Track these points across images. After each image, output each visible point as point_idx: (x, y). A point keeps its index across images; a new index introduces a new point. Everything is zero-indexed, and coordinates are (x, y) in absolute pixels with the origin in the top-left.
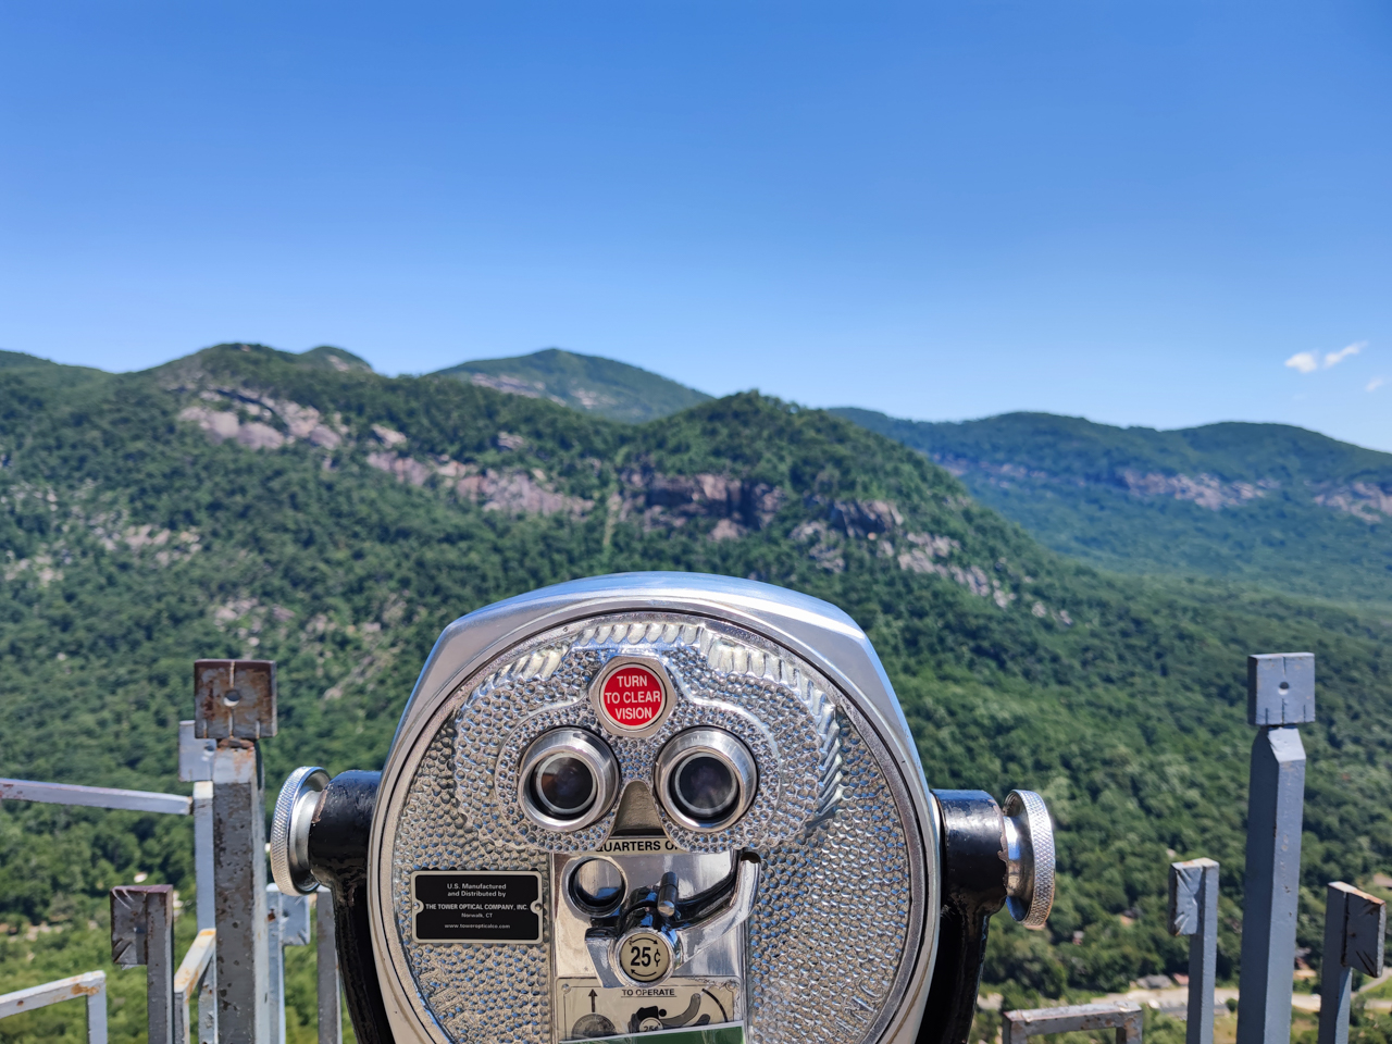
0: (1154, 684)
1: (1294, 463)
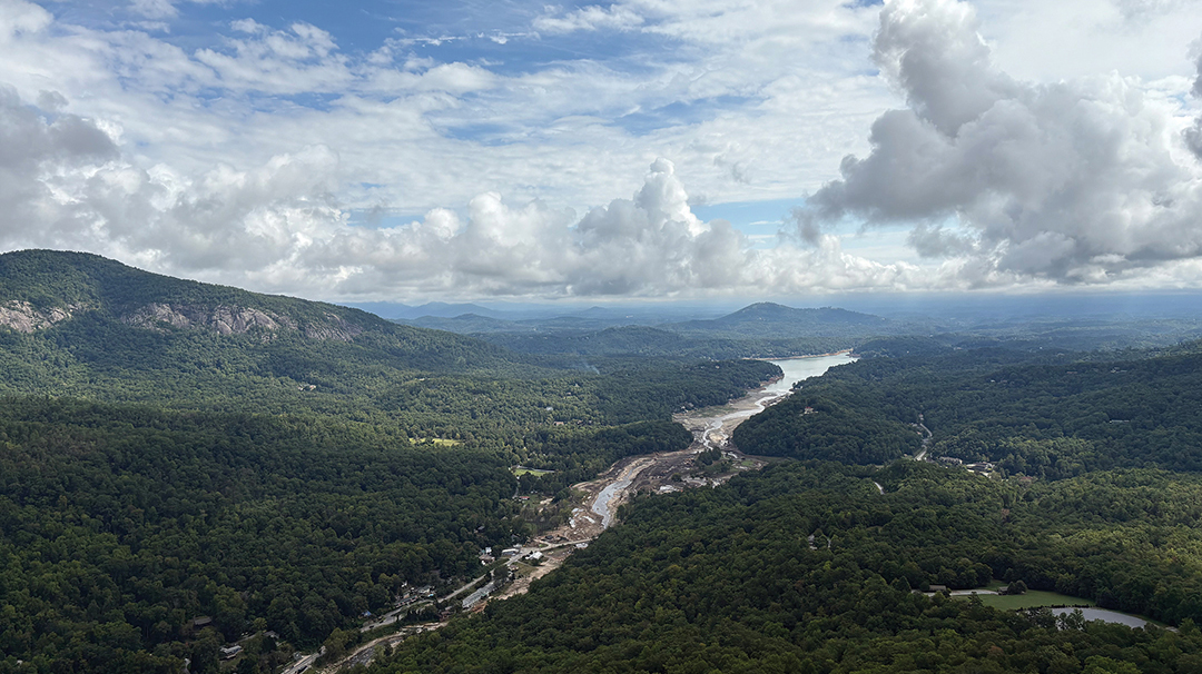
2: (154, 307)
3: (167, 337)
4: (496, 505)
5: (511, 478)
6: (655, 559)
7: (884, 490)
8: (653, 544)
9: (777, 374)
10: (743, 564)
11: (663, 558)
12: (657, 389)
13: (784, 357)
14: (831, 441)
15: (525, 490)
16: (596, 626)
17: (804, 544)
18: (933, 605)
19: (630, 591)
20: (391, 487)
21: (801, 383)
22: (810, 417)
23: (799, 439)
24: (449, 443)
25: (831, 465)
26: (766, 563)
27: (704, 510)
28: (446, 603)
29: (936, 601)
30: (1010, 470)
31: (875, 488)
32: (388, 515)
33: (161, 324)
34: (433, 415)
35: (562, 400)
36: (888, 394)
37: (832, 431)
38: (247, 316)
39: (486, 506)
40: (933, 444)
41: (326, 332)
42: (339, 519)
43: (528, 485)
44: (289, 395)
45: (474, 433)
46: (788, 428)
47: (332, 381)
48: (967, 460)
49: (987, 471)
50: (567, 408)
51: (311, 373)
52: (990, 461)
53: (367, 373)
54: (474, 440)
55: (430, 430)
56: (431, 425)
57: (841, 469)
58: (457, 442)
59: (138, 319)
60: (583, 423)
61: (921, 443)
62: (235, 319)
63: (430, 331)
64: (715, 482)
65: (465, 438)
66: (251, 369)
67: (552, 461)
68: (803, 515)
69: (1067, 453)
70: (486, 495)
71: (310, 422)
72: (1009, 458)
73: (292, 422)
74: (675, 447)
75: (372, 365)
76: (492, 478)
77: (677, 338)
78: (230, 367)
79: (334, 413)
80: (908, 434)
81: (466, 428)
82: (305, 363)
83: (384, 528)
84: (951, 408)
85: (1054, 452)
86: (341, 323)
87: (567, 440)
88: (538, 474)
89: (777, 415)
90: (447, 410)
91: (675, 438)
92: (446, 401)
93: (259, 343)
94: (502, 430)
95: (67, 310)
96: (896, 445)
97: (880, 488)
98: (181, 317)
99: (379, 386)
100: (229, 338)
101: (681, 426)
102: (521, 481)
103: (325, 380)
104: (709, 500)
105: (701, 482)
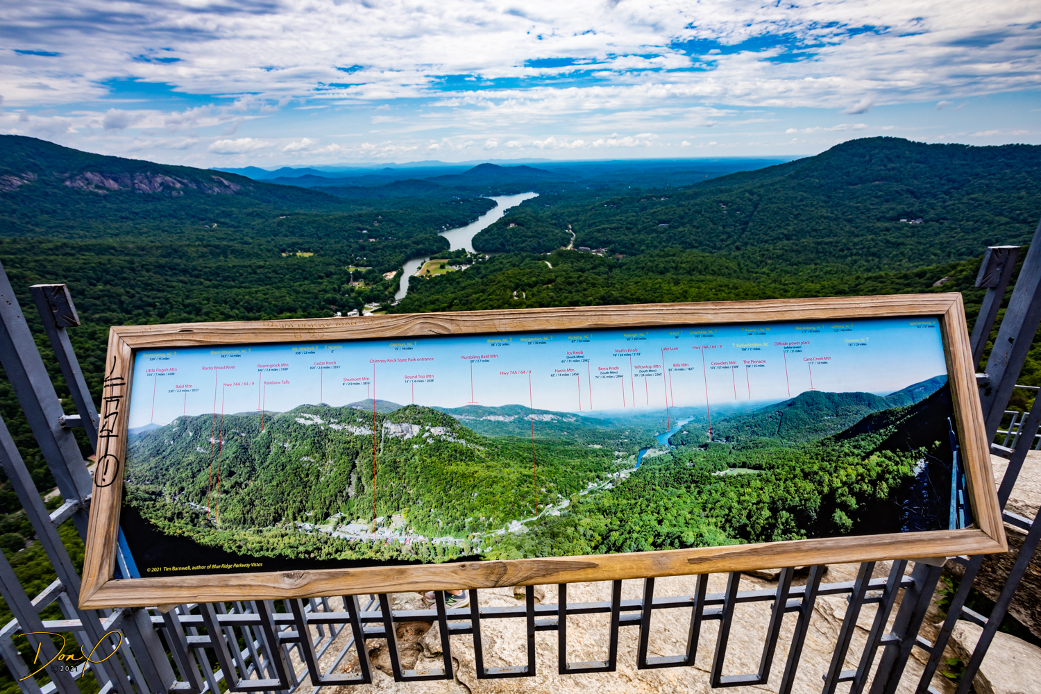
1: (42, 162)
2: (89, 175)
3: (105, 197)
4: (340, 288)
5: (347, 273)
7: (553, 265)
8: (432, 303)
9: (494, 204)
12: (427, 217)
13: (498, 195)
14: (524, 241)
15: (356, 279)
17: (512, 297)
20: (276, 283)
21: (508, 210)
22: (513, 229)
23: (507, 241)
24: (307, 255)
25: (524, 254)
27: (458, 283)
30: (613, 252)
31: (547, 265)
32: (276, 299)
33: (97, 187)
34: (295, 239)
35: (372, 226)
36: (554, 215)
37: (525, 236)
38: (159, 180)
39: (334, 290)
40: (576, 240)
41: (216, 189)
42: (247, 302)
43: (357, 276)
44: (200, 230)
45: (321, 248)
46: (501, 235)
47: (227, 220)
48: (592, 248)
49: (601, 253)
50: (376, 230)
51: (211, 216)
52: (603, 247)
53: (248, 215)
54: (322, 252)
55: (294, 247)
56: (294, 244)
57: (530, 256)
58: (311, 254)
59: (80, 183)
60: (386, 239)
61: (570, 240)
62: (150, 182)
63: (285, 186)
64: (464, 268)
65: (315, 251)
66: (170, 215)
67: (370, 261)
68: (510, 282)
69: (639, 242)
70: (334, 283)
71: (217, 247)
72: (612, 246)
73: (205, 247)
74: (440, 250)
75: (250, 210)
76: (336, 273)
77: (438, 186)
78: (156, 214)
79: (231, 240)
80: (564, 236)
81: (316, 245)
82: (206, 210)
83: (275, 306)
84: (585, 221)
85: (633, 242)
86: (226, 182)
87: (378, 249)
88: (363, 270)
89: (496, 229)
90: (302, 236)
91: (440, 245)
92: (301, 230)
93: (171, 197)
94: (338, 246)
95: (22, 178)
96: (557, 242)
97: (549, 265)
98: (111, 182)
99: (257, 222)
100: (149, 195)
101: (442, 237)
102: (353, 274)
103: (222, 220)
104: (461, 277)
105: (455, 268)
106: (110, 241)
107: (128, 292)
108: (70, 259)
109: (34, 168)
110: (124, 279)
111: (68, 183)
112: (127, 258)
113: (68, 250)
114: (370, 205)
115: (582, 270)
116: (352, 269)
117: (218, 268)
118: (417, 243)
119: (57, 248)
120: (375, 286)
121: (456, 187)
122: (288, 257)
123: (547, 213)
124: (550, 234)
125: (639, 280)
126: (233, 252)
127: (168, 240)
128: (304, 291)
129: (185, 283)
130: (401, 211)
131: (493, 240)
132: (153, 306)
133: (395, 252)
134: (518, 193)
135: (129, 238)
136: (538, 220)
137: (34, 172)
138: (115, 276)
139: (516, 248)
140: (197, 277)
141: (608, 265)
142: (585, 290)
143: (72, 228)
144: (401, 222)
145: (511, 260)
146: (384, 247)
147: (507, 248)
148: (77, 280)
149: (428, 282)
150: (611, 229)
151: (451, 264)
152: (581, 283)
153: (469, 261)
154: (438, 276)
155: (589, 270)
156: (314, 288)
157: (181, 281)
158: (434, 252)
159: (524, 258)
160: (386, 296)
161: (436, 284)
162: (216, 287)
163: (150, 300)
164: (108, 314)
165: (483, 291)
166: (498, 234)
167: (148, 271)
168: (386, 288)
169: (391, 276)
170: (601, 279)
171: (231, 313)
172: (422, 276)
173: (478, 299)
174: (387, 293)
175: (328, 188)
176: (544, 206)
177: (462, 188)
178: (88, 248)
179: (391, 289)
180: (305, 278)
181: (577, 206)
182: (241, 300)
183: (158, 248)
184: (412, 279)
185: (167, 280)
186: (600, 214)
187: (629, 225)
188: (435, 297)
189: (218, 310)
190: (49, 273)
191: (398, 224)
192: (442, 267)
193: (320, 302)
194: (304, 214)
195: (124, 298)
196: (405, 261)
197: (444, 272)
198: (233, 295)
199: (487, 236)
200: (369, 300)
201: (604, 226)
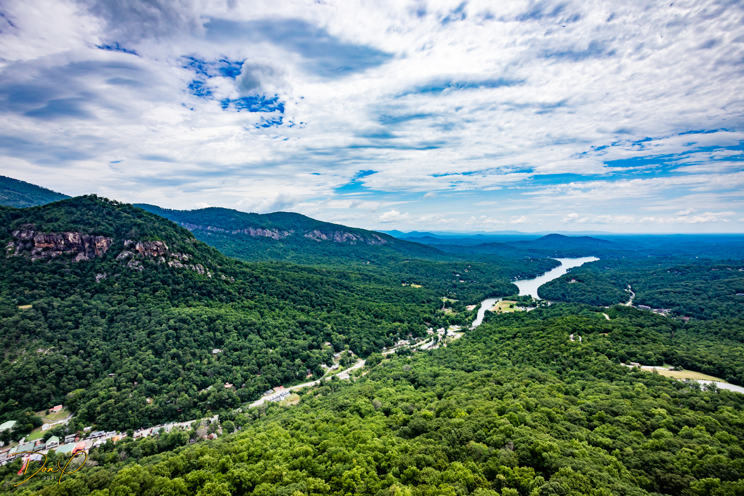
0: (262, 297)
1: (298, 225)
2: (315, 232)
3: (319, 243)
4: (435, 311)
5: (441, 302)
6: (500, 339)
7: (611, 318)
8: (500, 333)
9: (559, 264)
10: (539, 344)
11: (503, 338)
12: (504, 269)
13: (563, 257)
14: (584, 295)
15: (447, 307)
16: (474, 363)
17: (568, 338)
18: (632, 371)
19: (489, 350)
20: (395, 302)
21: (570, 269)
22: (574, 284)
23: (568, 293)
24: (417, 286)
25: (583, 305)
26: (550, 344)
27: (523, 320)
28: (414, 348)
29: (634, 370)
30: (678, 313)
31: (604, 317)
32: (393, 312)
33: (318, 238)
34: (412, 275)
35: (463, 272)
36: (613, 276)
37: (584, 290)
38: (346, 235)
39: (431, 312)
40: (635, 299)
41: (373, 242)
42: (376, 312)
43: (448, 305)
44: (360, 265)
45: (427, 283)
46: (563, 288)
47: (375, 260)
48: (653, 307)
49: (664, 313)
50: (465, 275)
51: (367, 257)
52: (666, 308)
53: (387, 258)
54: (427, 286)
55: (410, 281)
56: (411, 279)
57: (588, 307)
58: (420, 286)
59: (311, 236)
60: (472, 282)
61: (629, 298)
62: (342, 236)
63: (412, 243)
64: (529, 309)
65: (423, 285)
66: (347, 255)
67: (459, 296)
68: (568, 326)
69: (710, 308)
70: (431, 307)
71: (366, 275)
72: (677, 308)
73: (360, 275)
74: (511, 294)
75: (389, 255)
76: (434, 301)
77: (514, 248)
78: (340, 254)
79: (375, 272)
80: (622, 294)
81: (424, 281)
82: (365, 254)
83: (392, 317)
84: (645, 283)
85: (703, 307)
86: (379, 238)
87: (465, 288)
88: (452, 301)
89: (558, 282)
90: (417, 274)
91: (511, 290)
92: (417, 270)
93: (350, 245)
94: (439, 283)
95: (289, 232)
96: (616, 298)
97: (607, 317)
98: (324, 235)
99: (392, 263)
100: (339, 243)
101: (514, 285)
102: (446, 303)
103: (373, 260)
104: (525, 316)
105: (521, 309)
106: (316, 267)
107: (316, 296)
108: (296, 274)
109: (294, 228)
110: (316, 288)
111: (306, 235)
112: (321, 277)
113: (297, 269)
114: (464, 258)
115: (642, 326)
116: (445, 300)
117: (364, 288)
118: (494, 287)
119: (292, 268)
120: (459, 314)
121: (528, 250)
122: (405, 286)
123: (607, 274)
124: (609, 292)
125: (711, 344)
126: (374, 279)
127: (342, 268)
128: (412, 310)
129: (345, 295)
130: (485, 264)
131: (556, 291)
132: (326, 305)
133: (477, 292)
134: (581, 256)
135: (325, 266)
136: (598, 279)
137: (294, 229)
138: (313, 286)
139: (576, 299)
140: (352, 292)
141: (671, 325)
142: (644, 343)
143: (302, 258)
144: (484, 271)
145: (570, 308)
146: (470, 287)
147: (568, 298)
148: (296, 286)
149: (499, 317)
150: (675, 293)
151: (518, 305)
152: (639, 337)
153: (534, 305)
154: (507, 313)
155: (648, 327)
156: (418, 309)
157: (343, 293)
158: (506, 295)
159: (582, 308)
160: (466, 322)
161: (505, 319)
162: (361, 299)
163: (325, 302)
164: (304, 307)
165: (543, 330)
166: (560, 286)
167: (328, 285)
168: (467, 316)
169: (471, 308)
170: (663, 337)
171: (365, 317)
172: (495, 312)
173: (538, 335)
174: (467, 320)
175: (438, 245)
176: (604, 269)
177: (534, 251)
178: (305, 269)
179: (470, 318)
180: (414, 302)
181: (637, 270)
182: (373, 310)
183: (336, 273)
184: (487, 313)
185: (336, 292)
186: (662, 279)
187: (697, 291)
188: (503, 328)
189: (358, 314)
190: (285, 280)
191: (482, 272)
192: (511, 307)
193: (420, 319)
194: (420, 261)
195: (314, 299)
196: (484, 299)
197: (512, 310)
198: (368, 306)
199: (550, 287)
200: (453, 323)
201: (666, 289)
